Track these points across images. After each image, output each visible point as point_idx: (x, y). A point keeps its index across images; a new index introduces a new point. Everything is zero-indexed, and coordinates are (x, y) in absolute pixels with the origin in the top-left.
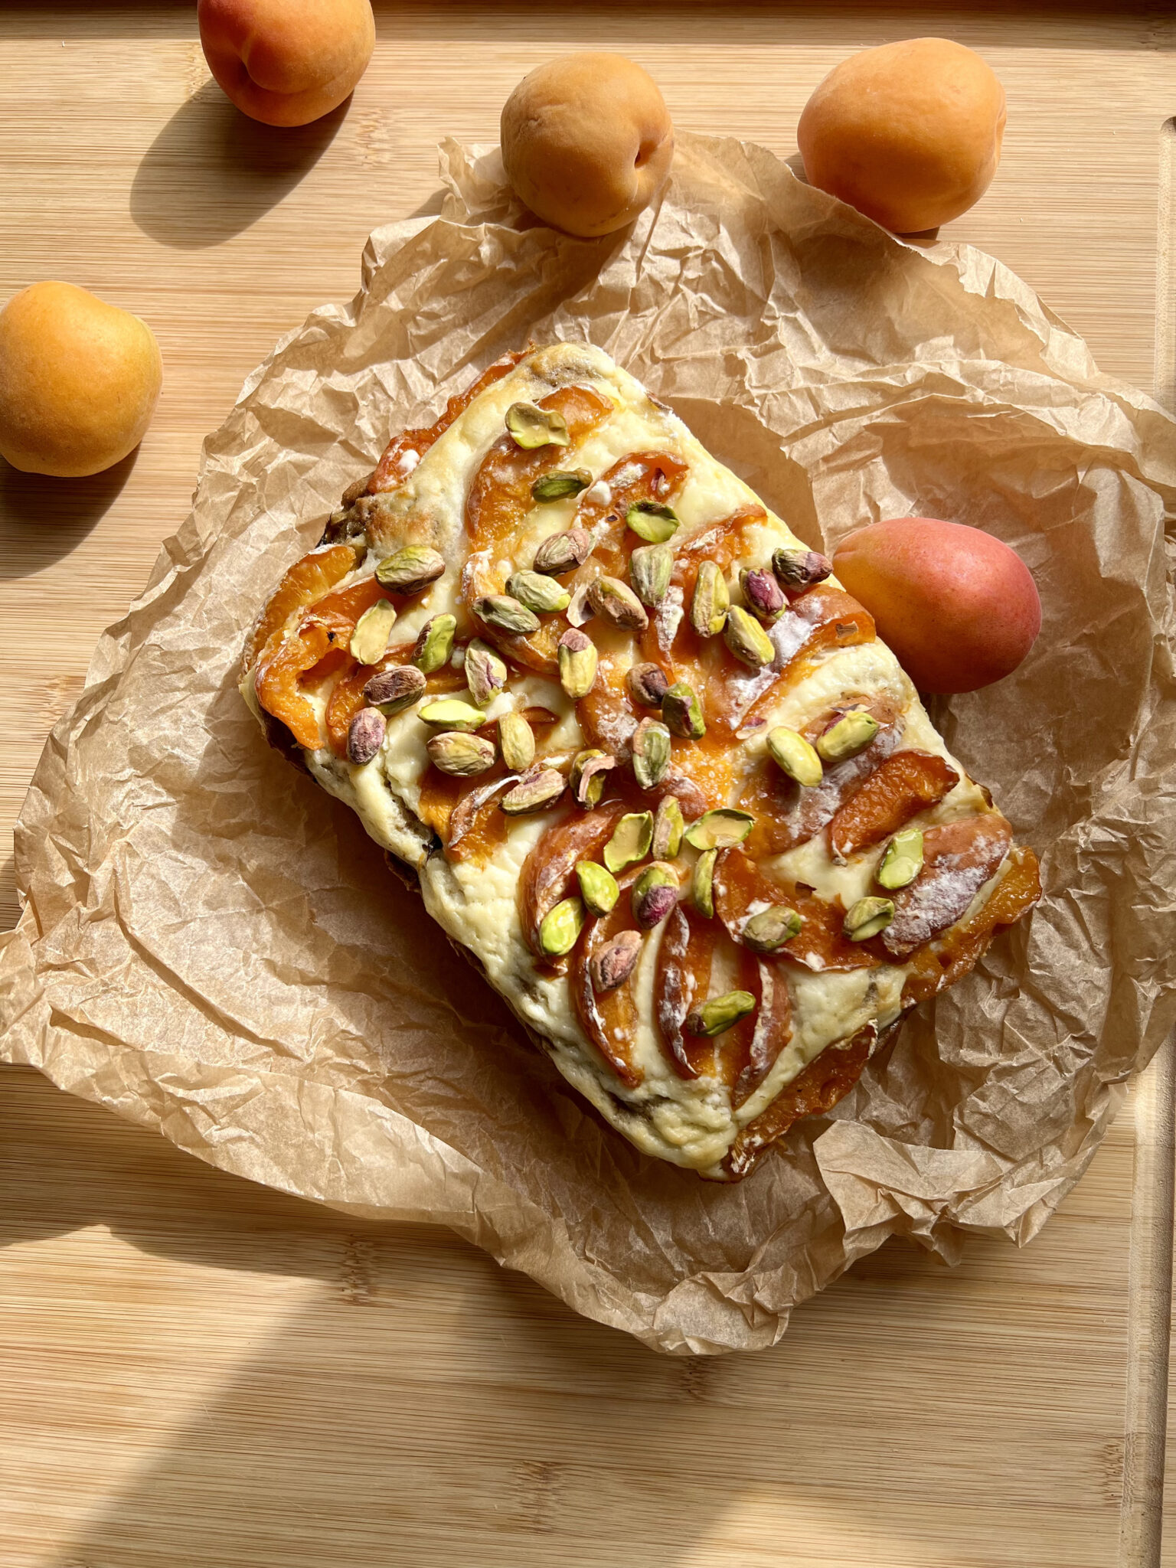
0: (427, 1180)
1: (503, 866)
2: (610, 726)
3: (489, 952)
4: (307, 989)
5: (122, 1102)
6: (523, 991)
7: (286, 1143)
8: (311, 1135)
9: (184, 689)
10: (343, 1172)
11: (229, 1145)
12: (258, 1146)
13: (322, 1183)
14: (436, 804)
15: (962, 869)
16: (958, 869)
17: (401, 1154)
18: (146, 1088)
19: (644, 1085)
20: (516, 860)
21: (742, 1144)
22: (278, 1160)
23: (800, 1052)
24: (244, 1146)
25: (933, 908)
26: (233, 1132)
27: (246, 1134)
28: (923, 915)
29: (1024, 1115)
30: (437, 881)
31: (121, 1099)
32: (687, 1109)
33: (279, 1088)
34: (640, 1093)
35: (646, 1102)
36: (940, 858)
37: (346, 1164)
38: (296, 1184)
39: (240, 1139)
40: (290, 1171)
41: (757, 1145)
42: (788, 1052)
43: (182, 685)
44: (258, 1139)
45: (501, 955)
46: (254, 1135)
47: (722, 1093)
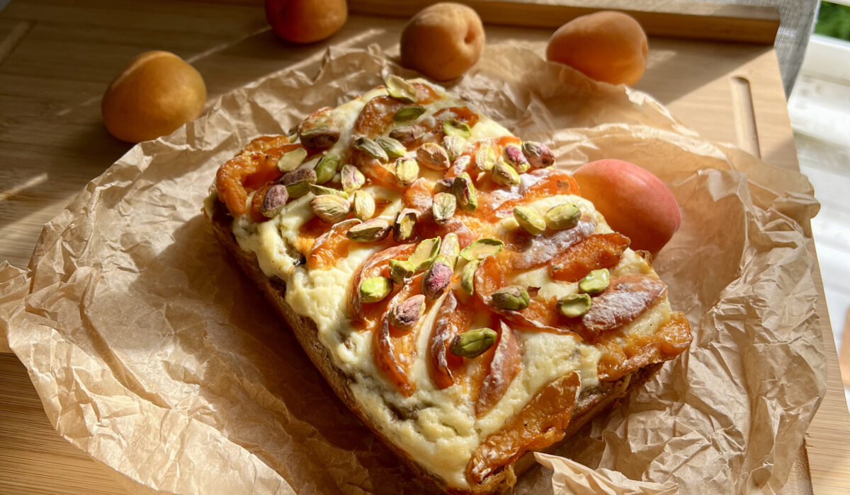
0: (240, 482)
1: (343, 269)
2: (421, 201)
3: (323, 315)
4: (186, 385)
5: (43, 378)
6: (341, 342)
7: (142, 449)
8: (162, 445)
9: (167, 217)
10: (178, 472)
11: (102, 439)
12: (121, 447)
13: (160, 477)
14: (307, 238)
15: (635, 291)
16: (632, 291)
17: (226, 463)
18: (62, 376)
19: (415, 395)
20: (352, 267)
21: (482, 453)
22: (134, 459)
23: (526, 384)
24: (112, 443)
25: (616, 306)
26: (108, 431)
27: (115, 435)
28: (610, 308)
29: (695, 474)
30: (299, 279)
31: (43, 375)
32: (443, 410)
33: (150, 414)
34: (412, 400)
35: (416, 407)
36: (620, 285)
37: (182, 466)
38: (140, 476)
39: (112, 438)
40: (139, 467)
41: (493, 457)
42: (517, 382)
43: (166, 214)
44: (124, 443)
45: (330, 317)
46: (122, 439)
47: (470, 406)
